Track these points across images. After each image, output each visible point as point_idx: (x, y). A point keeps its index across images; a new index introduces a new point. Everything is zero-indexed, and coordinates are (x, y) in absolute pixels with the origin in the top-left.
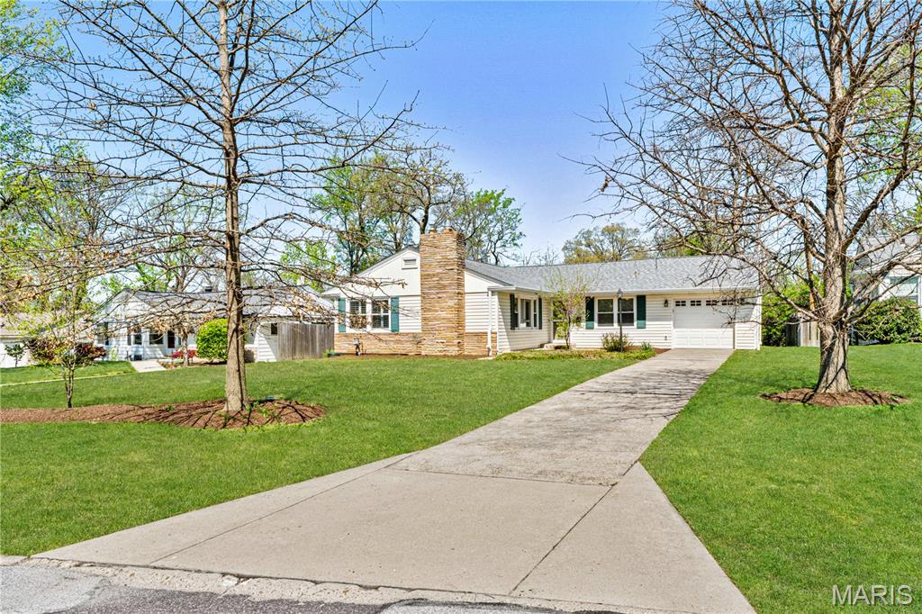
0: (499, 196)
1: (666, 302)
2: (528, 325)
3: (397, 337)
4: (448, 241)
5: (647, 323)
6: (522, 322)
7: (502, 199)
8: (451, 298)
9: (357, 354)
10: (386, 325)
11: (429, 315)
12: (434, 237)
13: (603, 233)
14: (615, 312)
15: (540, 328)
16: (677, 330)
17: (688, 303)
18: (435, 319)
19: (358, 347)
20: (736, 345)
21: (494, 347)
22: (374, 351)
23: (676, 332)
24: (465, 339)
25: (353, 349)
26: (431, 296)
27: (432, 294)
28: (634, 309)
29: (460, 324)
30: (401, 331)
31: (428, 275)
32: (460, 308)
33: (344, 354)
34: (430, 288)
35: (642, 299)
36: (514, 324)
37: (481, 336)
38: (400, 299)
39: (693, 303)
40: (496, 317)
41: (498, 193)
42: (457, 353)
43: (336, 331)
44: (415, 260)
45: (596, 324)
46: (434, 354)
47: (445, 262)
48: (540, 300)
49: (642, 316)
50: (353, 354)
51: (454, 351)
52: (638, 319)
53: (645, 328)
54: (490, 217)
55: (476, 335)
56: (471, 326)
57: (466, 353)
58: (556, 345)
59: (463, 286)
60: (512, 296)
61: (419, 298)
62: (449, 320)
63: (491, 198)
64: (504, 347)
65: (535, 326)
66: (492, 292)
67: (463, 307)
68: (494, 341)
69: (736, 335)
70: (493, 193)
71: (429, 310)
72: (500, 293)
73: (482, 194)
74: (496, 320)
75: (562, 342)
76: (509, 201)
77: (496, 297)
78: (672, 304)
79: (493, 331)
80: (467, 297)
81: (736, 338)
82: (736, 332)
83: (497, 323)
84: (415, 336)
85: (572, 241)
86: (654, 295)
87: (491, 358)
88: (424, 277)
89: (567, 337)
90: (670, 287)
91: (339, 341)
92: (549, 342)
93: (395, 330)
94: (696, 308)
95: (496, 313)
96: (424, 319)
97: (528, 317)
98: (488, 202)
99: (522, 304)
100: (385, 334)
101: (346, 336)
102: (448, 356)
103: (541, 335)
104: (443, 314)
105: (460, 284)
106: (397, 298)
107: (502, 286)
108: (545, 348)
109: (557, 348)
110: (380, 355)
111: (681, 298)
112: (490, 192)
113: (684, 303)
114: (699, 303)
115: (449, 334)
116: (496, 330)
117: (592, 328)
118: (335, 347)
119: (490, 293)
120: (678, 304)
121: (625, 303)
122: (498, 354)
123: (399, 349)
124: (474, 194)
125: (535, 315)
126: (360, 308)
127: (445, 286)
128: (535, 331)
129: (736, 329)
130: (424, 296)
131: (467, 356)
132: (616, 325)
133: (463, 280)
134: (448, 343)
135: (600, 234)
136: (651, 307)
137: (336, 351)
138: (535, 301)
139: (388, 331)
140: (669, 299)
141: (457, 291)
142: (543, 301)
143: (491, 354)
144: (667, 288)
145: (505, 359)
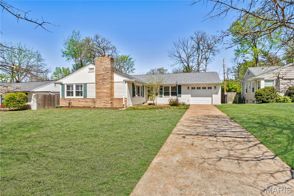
0: (128, 57)
1: (188, 88)
2: (139, 95)
3: (86, 100)
4: (107, 61)
5: (182, 95)
6: (137, 95)
7: (129, 58)
8: (108, 84)
9: (69, 107)
10: (82, 95)
11: (99, 91)
12: (101, 59)
13: (157, 70)
14: (170, 91)
15: (143, 97)
16: (192, 98)
17: (196, 88)
18: (102, 92)
19: (69, 104)
20: (213, 103)
21: (126, 104)
22: (76, 106)
23: (192, 99)
24: (114, 101)
25: (68, 105)
26: (100, 83)
27: (100, 82)
28: (177, 90)
29: (112, 94)
30: (87, 97)
31: (98, 74)
32: (112, 88)
33: (64, 107)
34: (99, 80)
35: (180, 86)
36: (134, 95)
37: (120, 100)
38: (87, 84)
39: (198, 88)
40: (127, 92)
41: (127, 56)
42: (110, 107)
43: (61, 97)
44: (94, 69)
45: (163, 96)
46: (101, 107)
47: (105, 69)
48: (143, 86)
49: (180, 93)
50: (68, 107)
51: (109, 105)
52: (178, 94)
53: (181, 97)
54: (125, 63)
55: (118, 99)
56: (116, 95)
57: (114, 106)
58: (149, 103)
59: (113, 79)
60: (133, 84)
61: (95, 84)
62: (107, 93)
63: (125, 58)
64: (130, 104)
65: (141, 96)
66: (125, 82)
67: (113, 88)
68: (126, 101)
69: (213, 100)
70: (126, 56)
71: (99, 89)
72: (128, 82)
73: (122, 56)
74: (127, 93)
75: (152, 102)
76: (131, 59)
77: (127, 84)
78: (190, 88)
79: (125, 97)
80: (115, 84)
81: (213, 101)
82: (213, 99)
83: (127, 95)
84: (93, 99)
85: (149, 72)
86: (184, 85)
87: (124, 109)
88: (97, 75)
89: (153, 100)
90: (190, 82)
91: (62, 101)
92: (146, 102)
93: (85, 96)
94: (199, 90)
95: (127, 91)
96: (97, 93)
97: (138, 93)
98: (124, 59)
99: (136, 87)
100: (81, 99)
101: (65, 99)
102: (106, 108)
103: (143, 99)
104: (105, 91)
105: (112, 78)
106: (86, 84)
107: (129, 79)
108: (145, 104)
109: (150, 104)
110: (79, 107)
111: (193, 86)
112: (125, 56)
113: (194, 88)
114: (200, 88)
115: (107, 99)
116: (127, 97)
117: (162, 97)
118: (60, 104)
119: (124, 82)
120: (192, 88)
121: (174, 88)
122: (128, 107)
123: (87, 105)
124: (120, 56)
125: (141, 92)
126: (71, 88)
127: (105, 79)
128: (141, 98)
129: (213, 97)
130: (97, 83)
131: (115, 108)
132: (170, 96)
133: (113, 77)
134: (107, 102)
135: (156, 70)
136: (183, 89)
137: (60, 106)
138: (141, 87)
139: (82, 97)
140: (189, 87)
141: (111, 81)
142: (144, 87)
143: (124, 107)
144: (189, 83)
145: (131, 109)
